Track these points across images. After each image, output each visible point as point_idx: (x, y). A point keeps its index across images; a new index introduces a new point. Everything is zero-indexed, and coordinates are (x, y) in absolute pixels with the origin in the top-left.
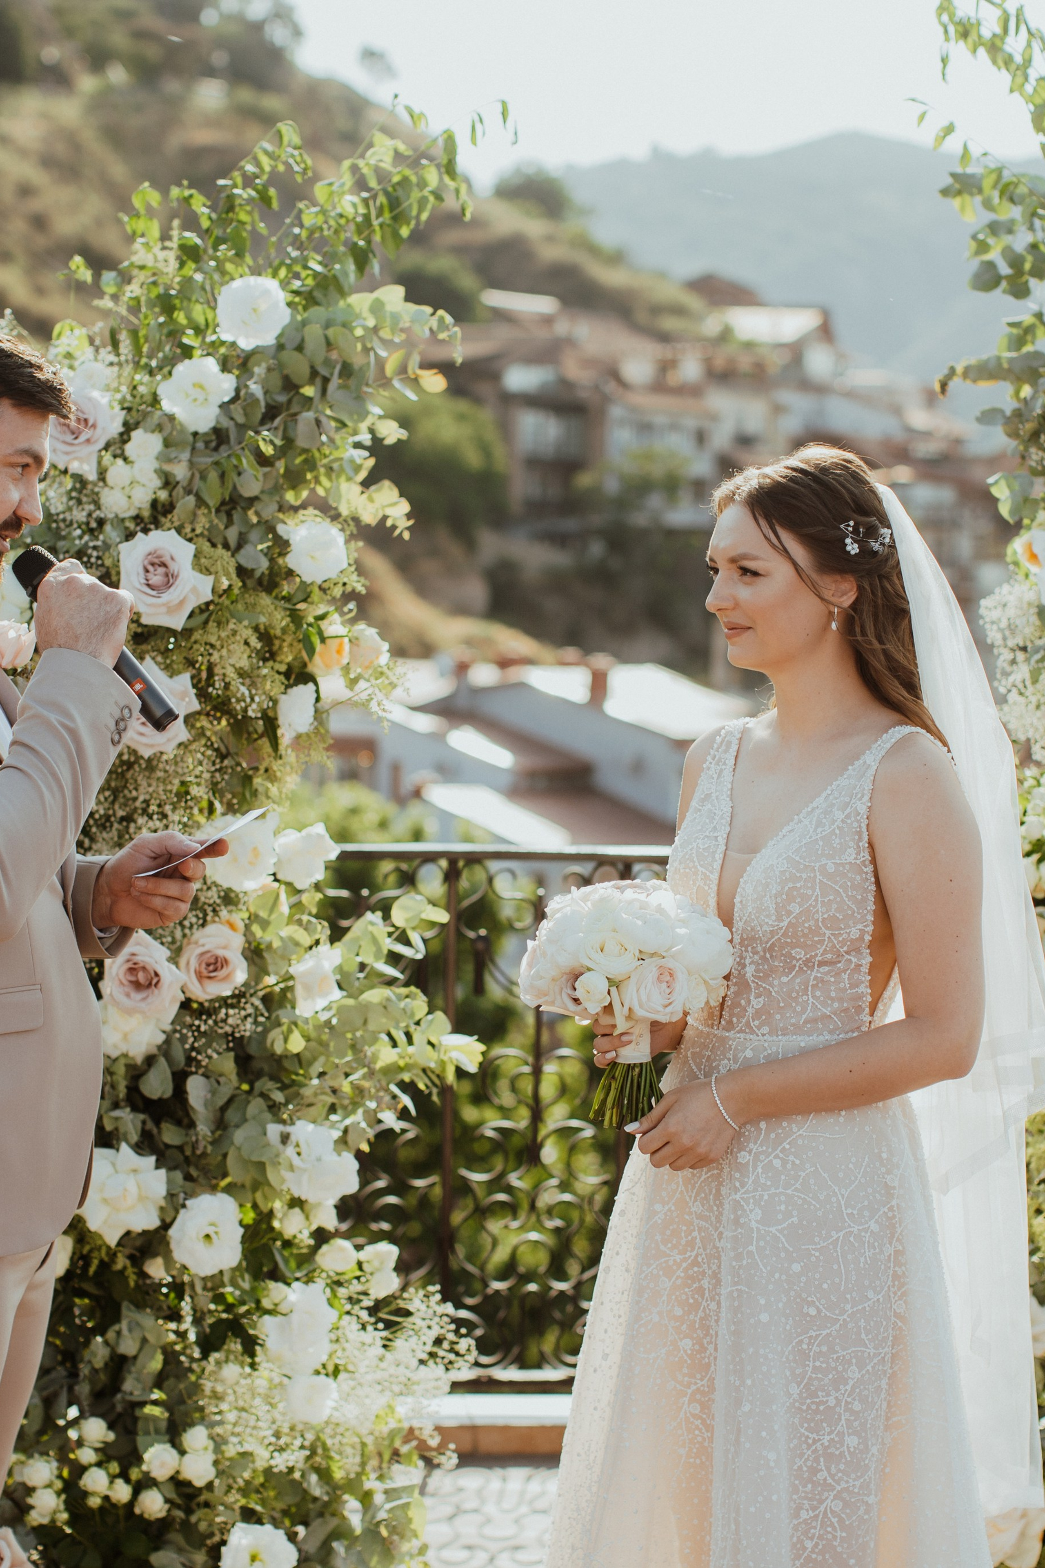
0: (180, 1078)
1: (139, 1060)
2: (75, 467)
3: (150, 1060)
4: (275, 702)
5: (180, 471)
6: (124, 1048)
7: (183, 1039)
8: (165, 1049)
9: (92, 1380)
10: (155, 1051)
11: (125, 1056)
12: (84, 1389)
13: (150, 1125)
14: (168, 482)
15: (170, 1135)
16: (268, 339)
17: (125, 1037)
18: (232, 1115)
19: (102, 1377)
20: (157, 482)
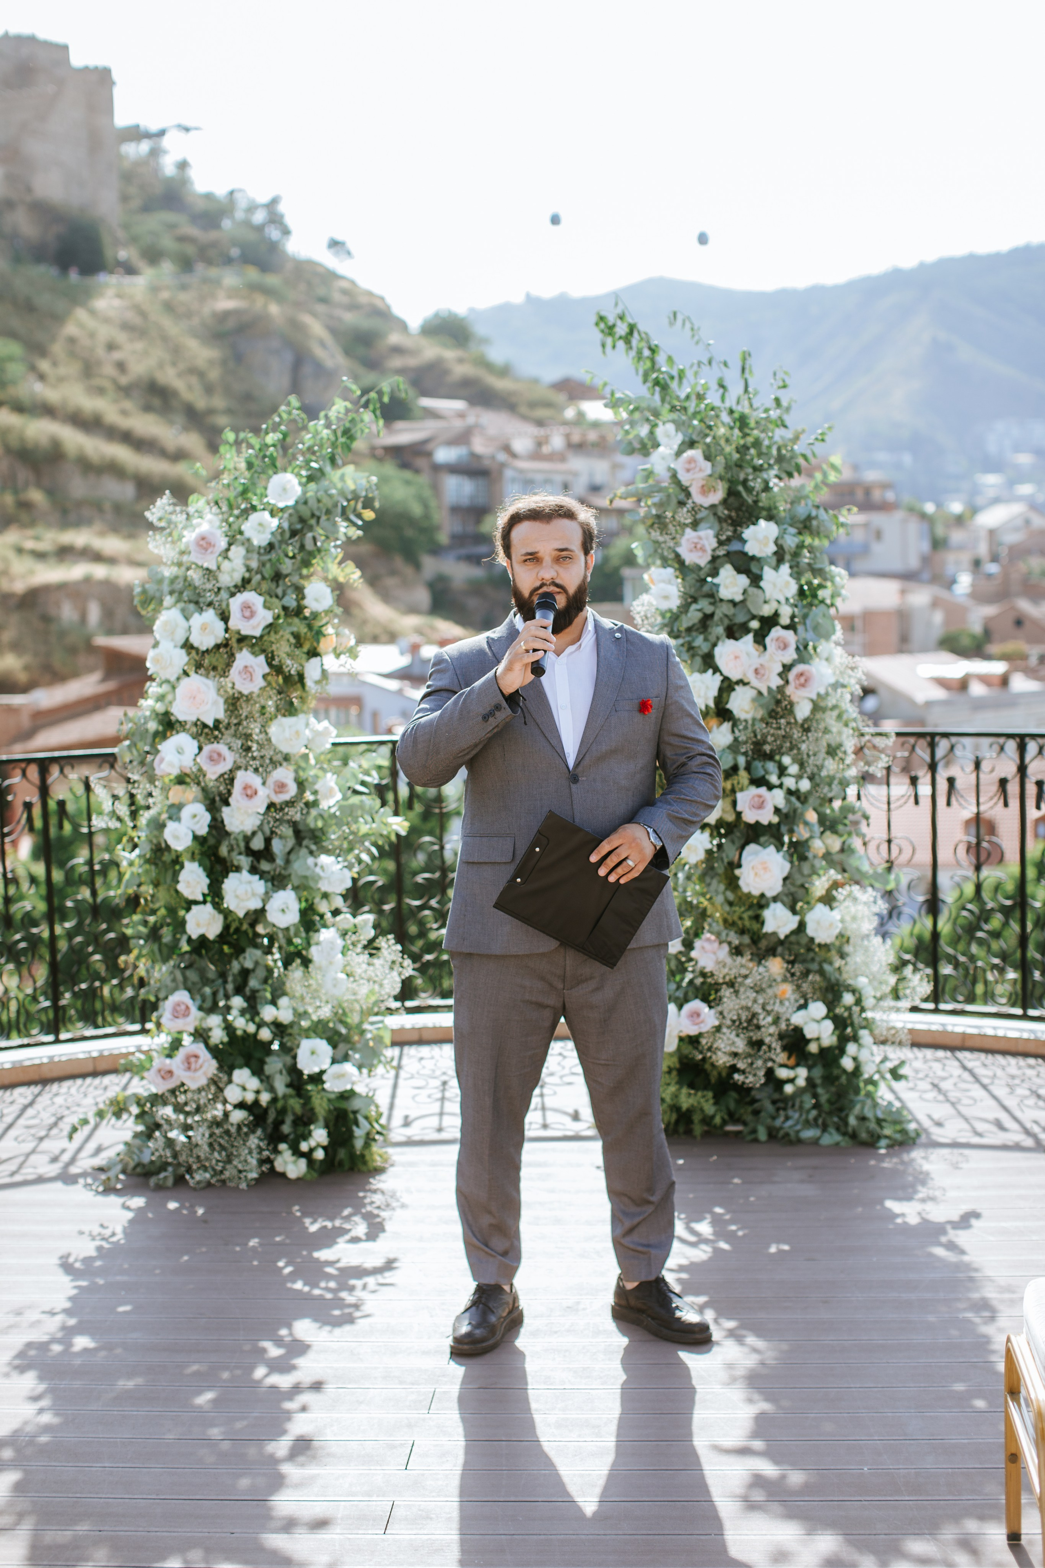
0: (268, 841)
1: (249, 833)
2: (206, 565)
3: (254, 833)
4: (303, 666)
5: (254, 564)
6: (241, 828)
7: (269, 823)
8: (260, 827)
9: (234, 981)
10: (256, 828)
11: (242, 831)
12: (230, 987)
13: (255, 863)
14: (249, 569)
15: (265, 866)
16: (291, 503)
17: (242, 823)
18: (292, 857)
19: (239, 979)
20: (243, 569)
